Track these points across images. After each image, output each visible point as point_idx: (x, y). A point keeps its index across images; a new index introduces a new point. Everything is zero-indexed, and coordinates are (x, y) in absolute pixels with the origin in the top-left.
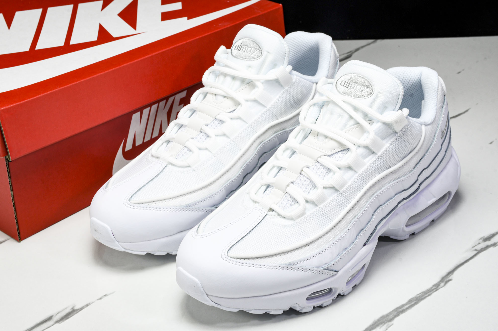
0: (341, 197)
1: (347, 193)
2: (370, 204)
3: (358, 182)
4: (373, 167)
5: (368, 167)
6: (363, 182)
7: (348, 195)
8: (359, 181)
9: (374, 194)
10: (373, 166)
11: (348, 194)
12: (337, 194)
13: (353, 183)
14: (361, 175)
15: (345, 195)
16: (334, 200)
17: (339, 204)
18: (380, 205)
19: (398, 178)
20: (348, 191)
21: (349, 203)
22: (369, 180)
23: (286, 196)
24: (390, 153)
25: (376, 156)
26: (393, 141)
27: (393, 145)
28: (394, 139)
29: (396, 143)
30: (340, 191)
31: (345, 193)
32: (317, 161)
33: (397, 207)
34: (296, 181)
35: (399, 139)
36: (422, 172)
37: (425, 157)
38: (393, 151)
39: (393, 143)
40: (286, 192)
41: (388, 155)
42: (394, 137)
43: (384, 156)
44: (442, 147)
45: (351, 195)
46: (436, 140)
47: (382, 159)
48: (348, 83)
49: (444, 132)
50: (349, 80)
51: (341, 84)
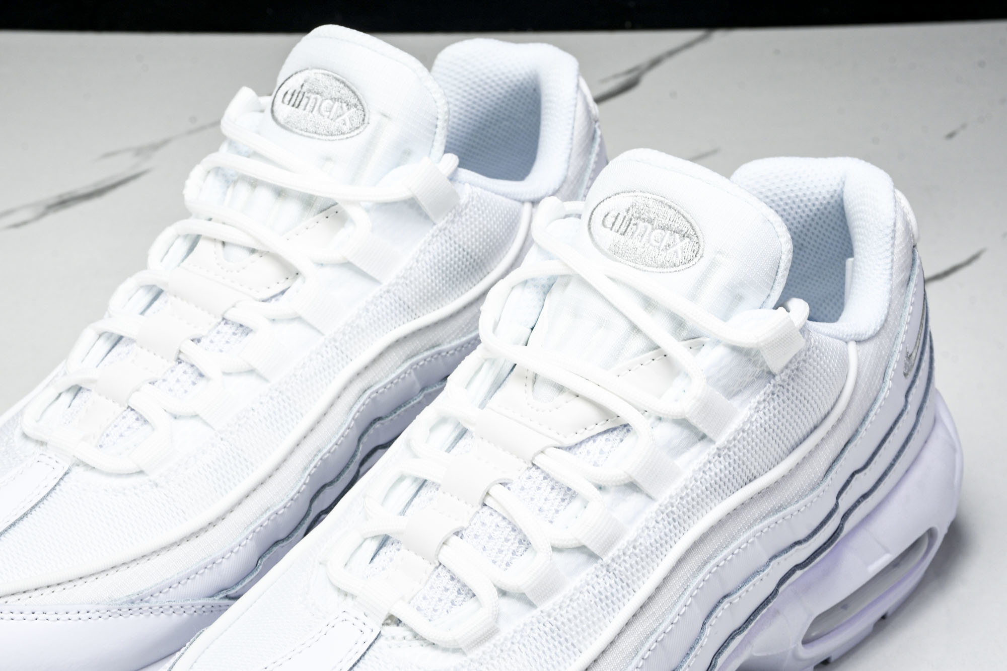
0: (606, 578)
1: (623, 564)
2: (694, 593)
3: (659, 528)
4: (703, 480)
5: (688, 483)
6: (672, 526)
7: (627, 570)
8: (661, 526)
9: (706, 563)
10: (701, 478)
11: (628, 566)
12: (596, 568)
13: (643, 531)
14: (666, 508)
15: (620, 571)
16: (587, 587)
17: (601, 600)
18: (725, 594)
19: (779, 507)
20: (627, 558)
21: (630, 594)
22: (691, 521)
23: (438, 575)
24: (754, 436)
25: (712, 449)
26: (762, 399)
27: (761, 413)
28: (765, 393)
29: (770, 406)
30: (602, 559)
31: (620, 565)
32: (534, 465)
33: (775, 594)
34: (468, 527)
35: (780, 394)
36: (848, 482)
37: (859, 437)
38: (763, 429)
39: (762, 406)
40: (440, 564)
41: (748, 442)
42: (766, 388)
43: (735, 446)
44: (906, 401)
45: (637, 570)
46: (889, 383)
47: (729, 456)
48: (625, 221)
49: (914, 355)
50: (628, 211)
51: (603, 222)
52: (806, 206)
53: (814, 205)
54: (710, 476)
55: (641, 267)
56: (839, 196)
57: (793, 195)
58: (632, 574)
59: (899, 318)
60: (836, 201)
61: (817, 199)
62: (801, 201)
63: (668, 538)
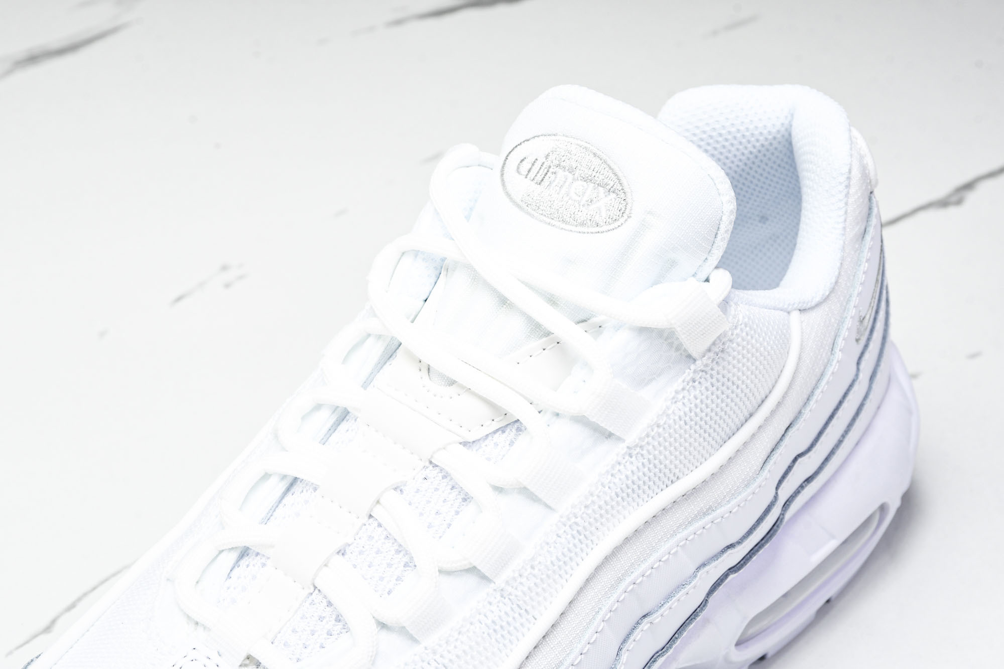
0: (501, 605)
1: (520, 588)
2: (607, 617)
3: (561, 543)
4: (612, 485)
5: (594, 489)
6: (577, 540)
7: (524, 594)
8: (563, 540)
9: (620, 580)
10: (610, 482)
11: (525, 589)
12: (488, 594)
13: (542, 548)
14: (569, 519)
15: (516, 596)
16: (478, 617)
17: (495, 630)
18: (643, 614)
19: (707, 510)
20: (524, 580)
21: (529, 622)
22: (600, 534)
23: (312, 603)
24: (672, 431)
25: (622, 448)
26: (681, 387)
27: (680, 404)
28: (683, 381)
29: (690, 395)
30: (495, 583)
31: (516, 589)
32: (431, 462)
33: (704, 606)
34: (352, 543)
35: (702, 380)
36: (790, 468)
37: (802, 420)
38: (682, 423)
39: (680, 396)
40: (315, 588)
41: (664, 438)
42: (685, 375)
43: (648, 443)
44: (858, 369)
45: (537, 594)
46: (838, 355)
47: (642, 455)
48: (543, 168)
49: (868, 317)
50: (547, 157)
51: (518, 168)
52: (749, 142)
53: (758, 140)
54: (620, 479)
55: (557, 224)
56: (786, 130)
57: (733, 130)
58: (531, 598)
59: (852, 278)
60: (783, 136)
61: (761, 134)
62: (744, 136)
63: (573, 554)
